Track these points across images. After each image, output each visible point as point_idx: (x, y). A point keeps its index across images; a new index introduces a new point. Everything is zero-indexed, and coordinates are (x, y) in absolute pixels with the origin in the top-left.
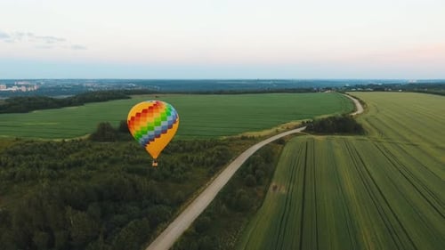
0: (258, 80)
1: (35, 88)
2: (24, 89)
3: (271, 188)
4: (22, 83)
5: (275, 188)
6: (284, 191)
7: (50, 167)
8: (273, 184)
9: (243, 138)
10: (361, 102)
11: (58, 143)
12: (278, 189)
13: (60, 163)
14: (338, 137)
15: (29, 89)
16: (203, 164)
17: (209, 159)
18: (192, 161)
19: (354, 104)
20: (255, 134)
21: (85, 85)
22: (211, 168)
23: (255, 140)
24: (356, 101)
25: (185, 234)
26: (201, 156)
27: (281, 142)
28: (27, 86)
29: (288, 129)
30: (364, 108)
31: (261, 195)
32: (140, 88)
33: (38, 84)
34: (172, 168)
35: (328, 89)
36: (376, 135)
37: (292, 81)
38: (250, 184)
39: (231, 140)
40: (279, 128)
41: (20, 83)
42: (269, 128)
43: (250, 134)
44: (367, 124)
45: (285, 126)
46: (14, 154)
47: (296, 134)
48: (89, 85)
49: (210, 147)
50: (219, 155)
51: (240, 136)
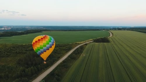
0: (83, 26)
1: (10, 29)
2: (6, 29)
3: (81, 55)
4: (5, 27)
5: (82, 55)
6: (85, 55)
7: (25, 50)
8: (82, 54)
9: (76, 44)
10: (112, 34)
11: (25, 45)
12: (83, 55)
13: (28, 49)
14: (102, 43)
15: (8, 29)
16: (65, 50)
17: (66, 48)
18: (62, 49)
19: (110, 34)
20: (79, 42)
21: (26, 28)
22: (67, 50)
23: (79, 44)
24: (111, 33)
25: (61, 63)
26: (64, 48)
27: (86, 44)
28: (7, 28)
29: (89, 41)
30: (112, 35)
31: (79, 56)
32: (44, 29)
33: (11, 27)
34: (57, 51)
35: (104, 29)
36: (113, 43)
37: (94, 26)
38: (76, 54)
39: (72, 44)
40: (86, 41)
41: (4, 27)
42: (84, 41)
43: (78, 43)
44: (111, 40)
45: (88, 40)
46: (14, 47)
47: (90, 43)
48: (28, 28)
49: (67, 46)
50: (69, 48)
51: (75, 43)
